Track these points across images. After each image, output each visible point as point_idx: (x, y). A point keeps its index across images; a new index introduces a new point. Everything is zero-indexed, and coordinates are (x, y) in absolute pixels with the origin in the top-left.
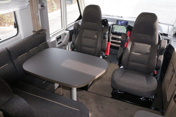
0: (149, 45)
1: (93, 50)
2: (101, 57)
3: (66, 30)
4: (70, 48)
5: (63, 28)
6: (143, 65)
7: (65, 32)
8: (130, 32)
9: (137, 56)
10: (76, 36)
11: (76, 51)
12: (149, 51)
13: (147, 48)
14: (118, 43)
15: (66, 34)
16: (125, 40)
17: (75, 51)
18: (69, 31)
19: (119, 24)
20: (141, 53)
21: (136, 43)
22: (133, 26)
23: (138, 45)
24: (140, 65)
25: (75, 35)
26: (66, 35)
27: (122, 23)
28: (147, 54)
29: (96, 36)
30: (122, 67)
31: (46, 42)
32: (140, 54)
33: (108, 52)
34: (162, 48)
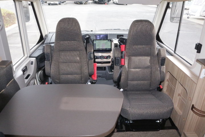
0: (148, 57)
1: (77, 77)
2: (89, 83)
3: (30, 57)
4: (39, 81)
5: (26, 55)
6: (146, 82)
7: (30, 61)
8: (124, 45)
9: (137, 72)
10: (50, 62)
11: (53, 83)
12: (149, 64)
13: (146, 60)
14: (103, 62)
15: (33, 62)
16: (120, 56)
17: (51, 83)
18: (35, 58)
19: (98, 39)
20: (141, 68)
21: (133, 58)
22: (126, 38)
23: (136, 59)
24: (142, 82)
25: (48, 62)
26: (32, 64)
27: (101, 37)
28: (147, 67)
29: (78, 58)
30: (122, 90)
31: (14, 79)
32: (139, 69)
33: (95, 76)
34: (163, 58)
